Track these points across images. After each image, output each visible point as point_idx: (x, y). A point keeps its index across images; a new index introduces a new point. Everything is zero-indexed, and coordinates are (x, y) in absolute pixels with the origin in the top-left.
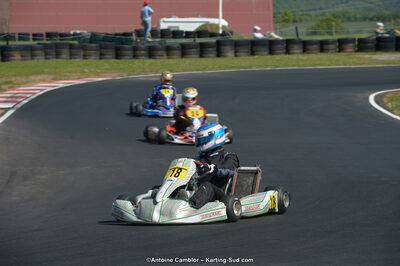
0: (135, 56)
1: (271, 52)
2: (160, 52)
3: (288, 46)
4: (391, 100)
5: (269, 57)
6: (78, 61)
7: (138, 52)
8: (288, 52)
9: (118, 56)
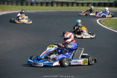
0: (27, 5)
1: (67, 6)
2: (34, 4)
3: (72, 4)
4: (104, 22)
5: (67, 7)
6: (10, 6)
7: (28, 4)
8: (72, 6)
9: (22, 5)
